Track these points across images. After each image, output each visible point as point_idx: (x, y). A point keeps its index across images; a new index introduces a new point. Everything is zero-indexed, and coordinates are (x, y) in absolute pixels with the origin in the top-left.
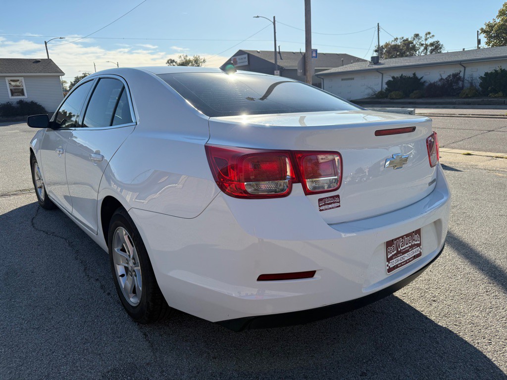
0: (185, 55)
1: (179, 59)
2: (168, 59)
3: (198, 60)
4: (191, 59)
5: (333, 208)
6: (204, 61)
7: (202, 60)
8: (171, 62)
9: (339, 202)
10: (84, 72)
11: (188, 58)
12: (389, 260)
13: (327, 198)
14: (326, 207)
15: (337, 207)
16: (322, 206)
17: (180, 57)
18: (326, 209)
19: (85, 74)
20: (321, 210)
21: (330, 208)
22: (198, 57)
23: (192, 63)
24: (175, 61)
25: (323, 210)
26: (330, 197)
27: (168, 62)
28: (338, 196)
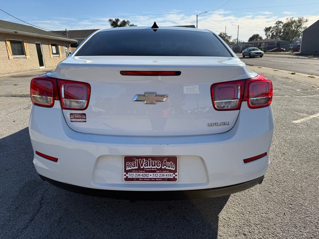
0: (291, 18)
1: (286, 21)
2: (277, 21)
3: (301, 20)
4: (296, 20)
5: (80, 122)
6: (307, 21)
7: (305, 20)
8: (279, 23)
9: (85, 119)
10: (221, 32)
11: (293, 20)
12: (127, 172)
13: (76, 114)
14: (75, 120)
15: (84, 122)
16: (72, 118)
17: (288, 19)
18: (75, 122)
19: (221, 33)
20: (71, 121)
21: (78, 122)
22: (302, 18)
23: (296, 23)
24: (282, 22)
25: (73, 121)
26: (79, 114)
27: (277, 23)
28: (85, 114)
